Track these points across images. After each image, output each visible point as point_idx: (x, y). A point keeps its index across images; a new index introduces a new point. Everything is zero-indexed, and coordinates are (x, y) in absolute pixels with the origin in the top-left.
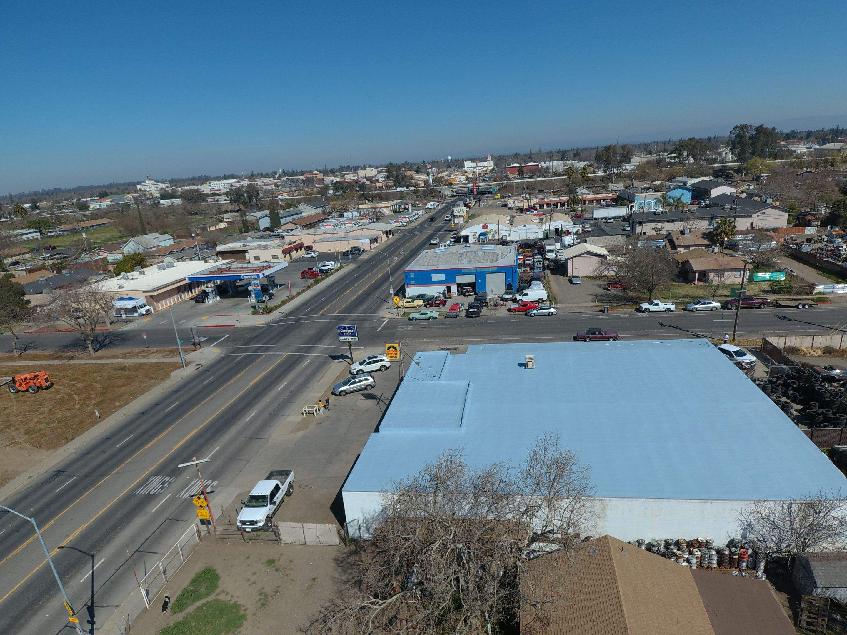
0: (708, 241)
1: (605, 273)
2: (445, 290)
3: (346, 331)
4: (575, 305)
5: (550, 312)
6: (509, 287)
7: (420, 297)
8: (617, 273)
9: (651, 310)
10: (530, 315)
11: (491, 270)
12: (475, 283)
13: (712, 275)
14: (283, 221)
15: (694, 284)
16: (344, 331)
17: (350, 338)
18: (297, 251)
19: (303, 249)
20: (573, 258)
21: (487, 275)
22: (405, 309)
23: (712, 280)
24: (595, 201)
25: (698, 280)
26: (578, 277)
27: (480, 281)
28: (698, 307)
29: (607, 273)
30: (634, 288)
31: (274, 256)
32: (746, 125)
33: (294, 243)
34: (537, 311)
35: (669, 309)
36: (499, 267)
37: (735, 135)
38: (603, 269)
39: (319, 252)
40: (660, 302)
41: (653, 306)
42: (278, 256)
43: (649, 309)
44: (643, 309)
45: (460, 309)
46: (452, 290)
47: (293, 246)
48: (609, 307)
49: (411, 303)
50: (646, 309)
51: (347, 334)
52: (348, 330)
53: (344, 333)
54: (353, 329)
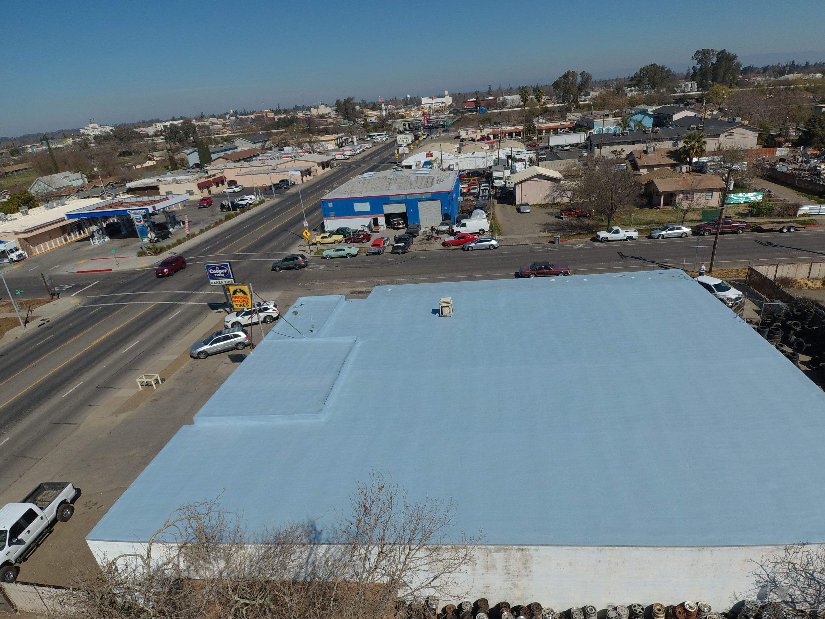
0: (674, 160)
1: (558, 200)
2: (370, 223)
3: (217, 271)
4: (521, 236)
5: (491, 245)
6: (446, 217)
7: (340, 231)
8: (571, 199)
9: (609, 239)
10: (466, 249)
11: (424, 196)
12: (406, 213)
13: (679, 197)
14: (214, 156)
15: (660, 209)
16: (214, 272)
17: (223, 281)
18: (218, 186)
19: (226, 183)
20: (521, 182)
21: (419, 203)
22: (320, 246)
23: (680, 204)
24: (552, 130)
25: (664, 204)
26: (527, 205)
27: (411, 210)
28: (665, 234)
29: (560, 200)
30: (590, 215)
31: (189, 191)
32: (708, 49)
33: (212, 177)
34: (475, 244)
35: (631, 237)
36: (433, 193)
37: (696, 61)
38: (556, 195)
39: (242, 186)
40: (620, 229)
41: (612, 234)
42: (194, 191)
43: (607, 237)
44: (601, 238)
45: (384, 244)
46: (379, 222)
47: (212, 180)
48: (560, 237)
49: (328, 238)
50: (604, 238)
51: (219, 275)
52: (220, 270)
53: (215, 275)
54: (225, 269)
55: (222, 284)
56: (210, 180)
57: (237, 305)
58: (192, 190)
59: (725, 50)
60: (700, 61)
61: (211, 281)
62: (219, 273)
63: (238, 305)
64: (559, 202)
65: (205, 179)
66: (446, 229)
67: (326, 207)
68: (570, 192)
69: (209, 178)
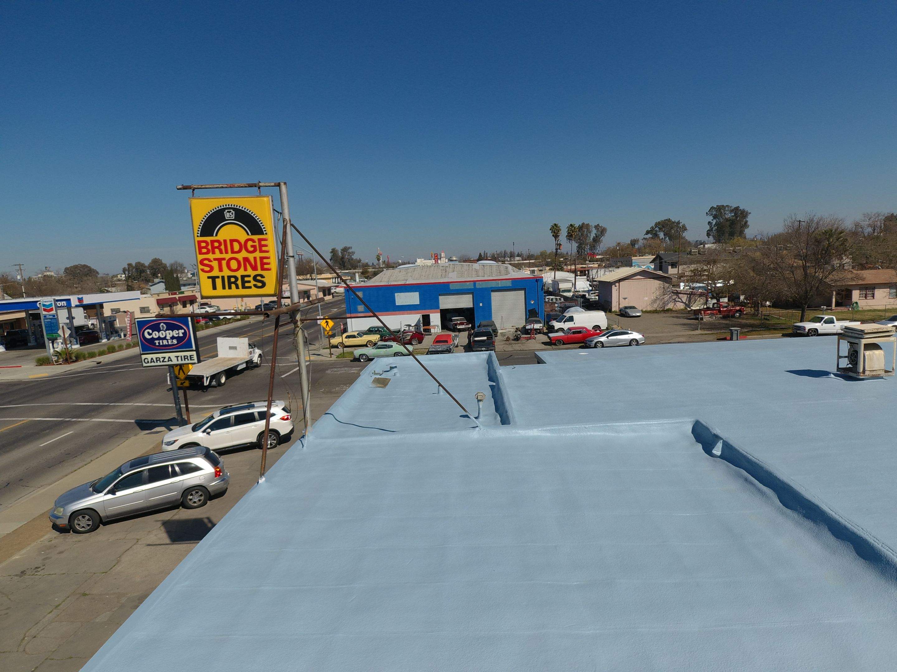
1: (670, 306)
2: (419, 320)
3: (162, 334)
5: (632, 340)
6: (531, 314)
7: (373, 331)
8: (688, 305)
9: (820, 331)
10: (593, 345)
11: (500, 284)
12: (472, 308)
13: (856, 295)
15: (831, 310)
16: (155, 335)
17: (172, 355)
18: (185, 306)
20: (620, 281)
21: (493, 294)
22: (345, 349)
23: (856, 303)
25: (836, 305)
26: (633, 308)
27: (481, 305)
29: (673, 305)
31: (144, 308)
32: (723, 206)
33: (179, 294)
34: (607, 337)
36: (514, 280)
37: (711, 217)
38: (666, 299)
39: (218, 307)
40: (834, 317)
41: (825, 325)
42: (150, 309)
43: (817, 329)
44: (807, 330)
45: (453, 341)
46: (431, 321)
47: (177, 298)
48: (739, 332)
49: (358, 337)
50: (812, 331)
51: (165, 342)
52: (167, 332)
53: (157, 342)
54: (182, 328)
55: (170, 363)
56: (175, 297)
57: (213, 279)
58: (148, 307)
59: (738, 207)
60: (715, 217)
61: (144, 357)
62: (165, 338)
63: (219, 282)
64: (671, 308)
65: (169, 295)
66: (540, 327)
67: (352, 298)
68: (685, 296)
69: (174, 294)
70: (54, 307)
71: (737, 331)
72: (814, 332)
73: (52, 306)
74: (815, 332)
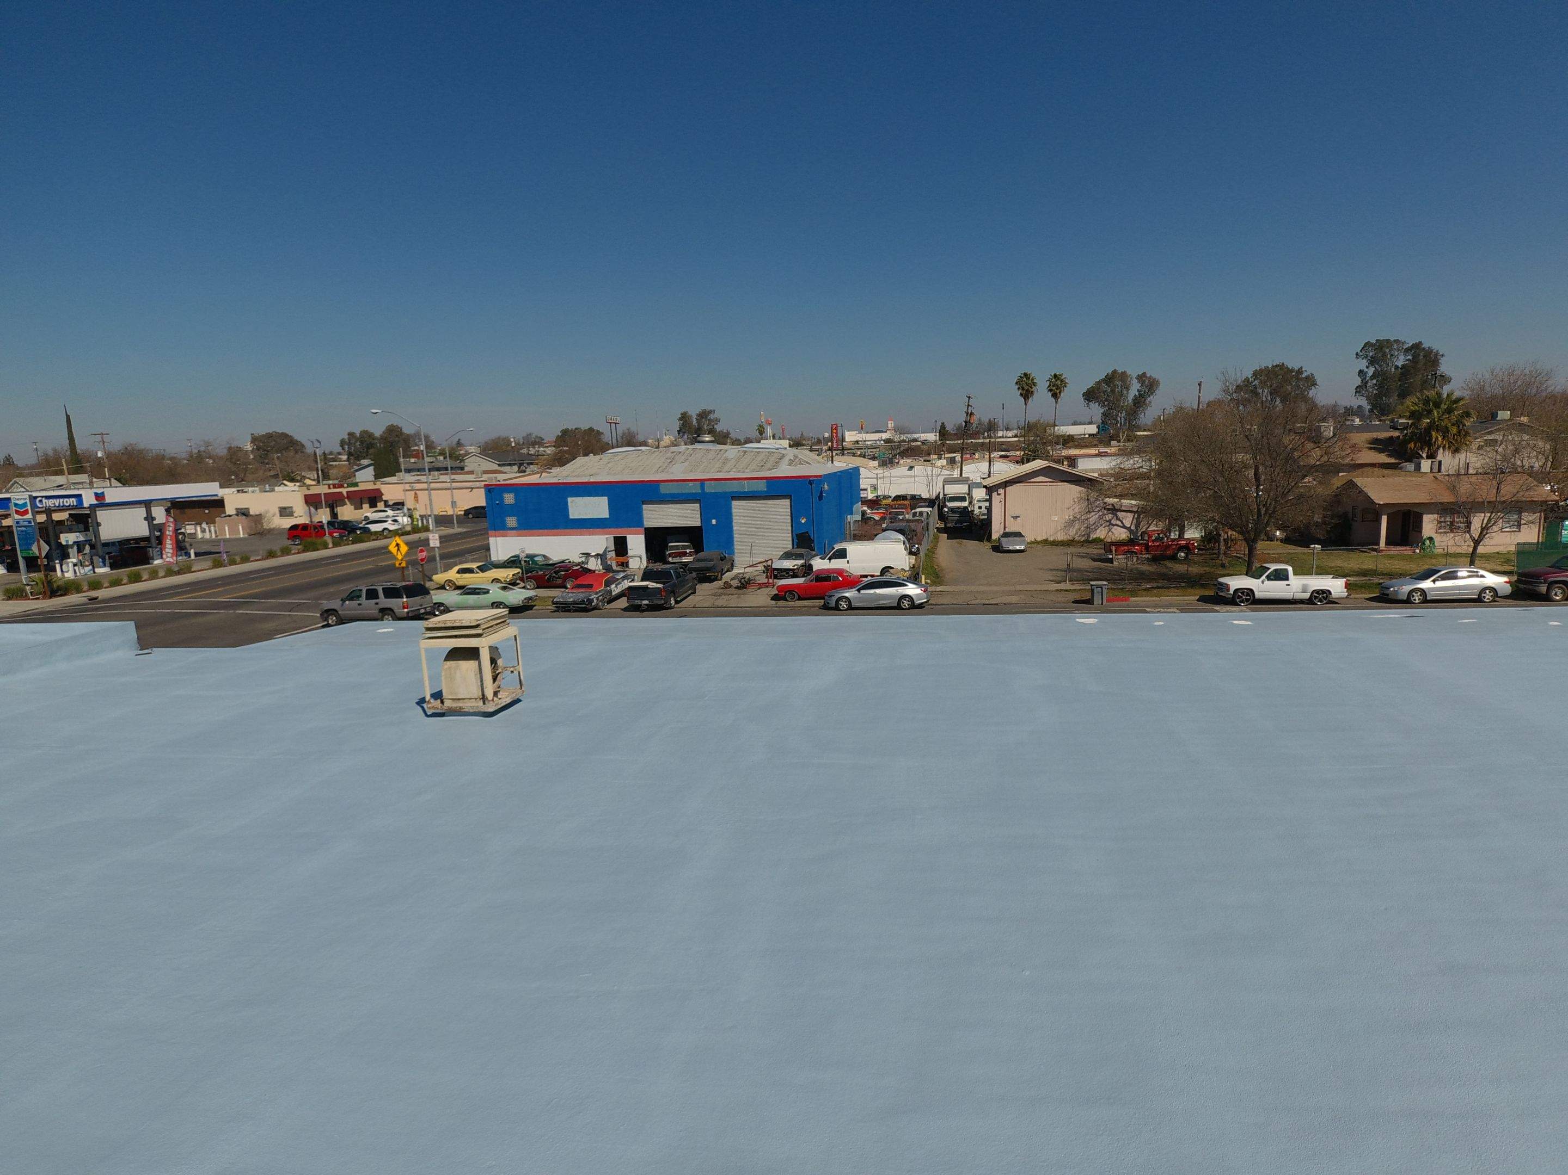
0: (1389, 456)
1: (1101, 533)
2: (607, 547)
4: (995, 588)
5: (904, 597)
6: (801, 538)
7: (516, 561)
9: (1258, 595)
10: (833, 604)
11: (746, 487)
12: (701, 527)
13: (1430, 522)
15: (1379, 551)
18: (358, 507)
20: (1006, 484)
21: (735, 504)
23: (1431, 539)
25: (1387, 543)
26: (1018, 535)
27: (714, 522)
28: (1429, 589)
29: (1104, 532)
30: (1187, 555)
31: (285, 508)
32: (1388, 341)
33: (347, 487)
34: (859, 590)
35: (1323, 592)
37: (1365, 361)
38: (1092, 520)
40: (1290, 569)
41: (1266, 582)
42: (294, 509)
43: (1251, 590)
44: (1232, 592)
45: (608, 586)
46: (629, 547)
47: (345, 494)
48: (1105, 591)
49: (478, 573)
50: (1243, 593)
56: (341, 492)
58: (291, 507)
59: (1420, 342)
60: (1372, 362)
64: (1102, 537)
65: (329, 488)
66: (794, 566)
67: (498, 504)
68: (1130, 516)
69: (339, 487)
70: (29, 507)
71: (1102, 588)
72: (1247, 596)
73: (27, 506)
74: (1247, 598)
